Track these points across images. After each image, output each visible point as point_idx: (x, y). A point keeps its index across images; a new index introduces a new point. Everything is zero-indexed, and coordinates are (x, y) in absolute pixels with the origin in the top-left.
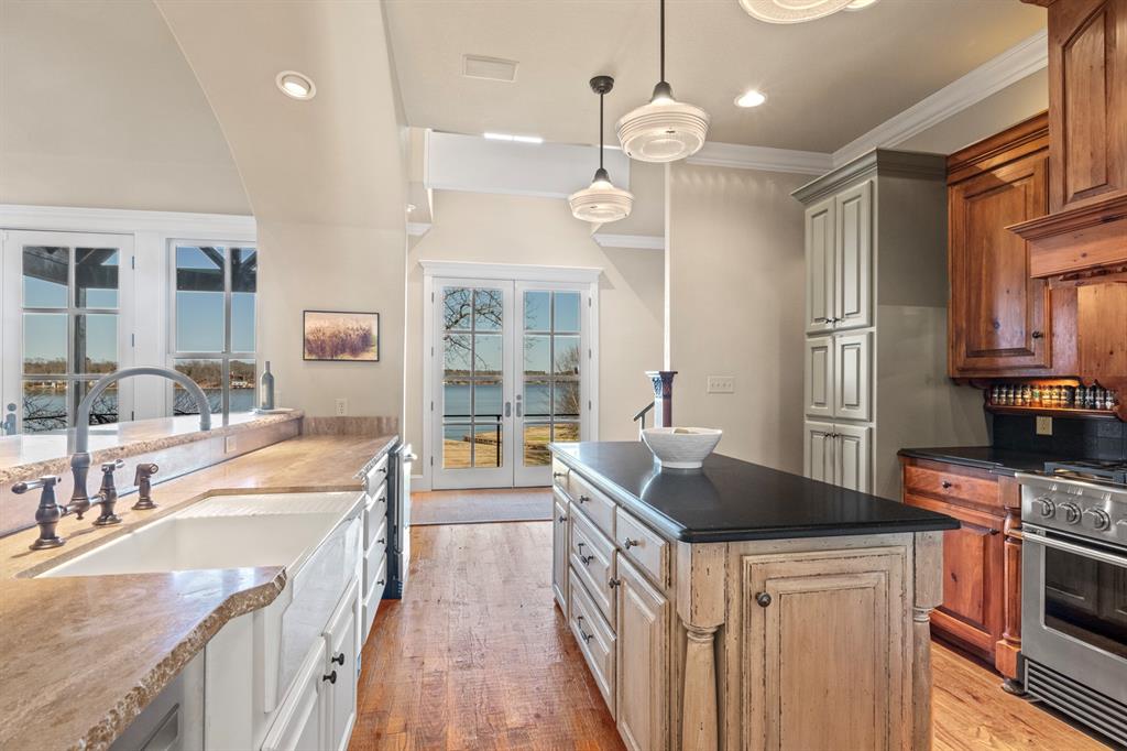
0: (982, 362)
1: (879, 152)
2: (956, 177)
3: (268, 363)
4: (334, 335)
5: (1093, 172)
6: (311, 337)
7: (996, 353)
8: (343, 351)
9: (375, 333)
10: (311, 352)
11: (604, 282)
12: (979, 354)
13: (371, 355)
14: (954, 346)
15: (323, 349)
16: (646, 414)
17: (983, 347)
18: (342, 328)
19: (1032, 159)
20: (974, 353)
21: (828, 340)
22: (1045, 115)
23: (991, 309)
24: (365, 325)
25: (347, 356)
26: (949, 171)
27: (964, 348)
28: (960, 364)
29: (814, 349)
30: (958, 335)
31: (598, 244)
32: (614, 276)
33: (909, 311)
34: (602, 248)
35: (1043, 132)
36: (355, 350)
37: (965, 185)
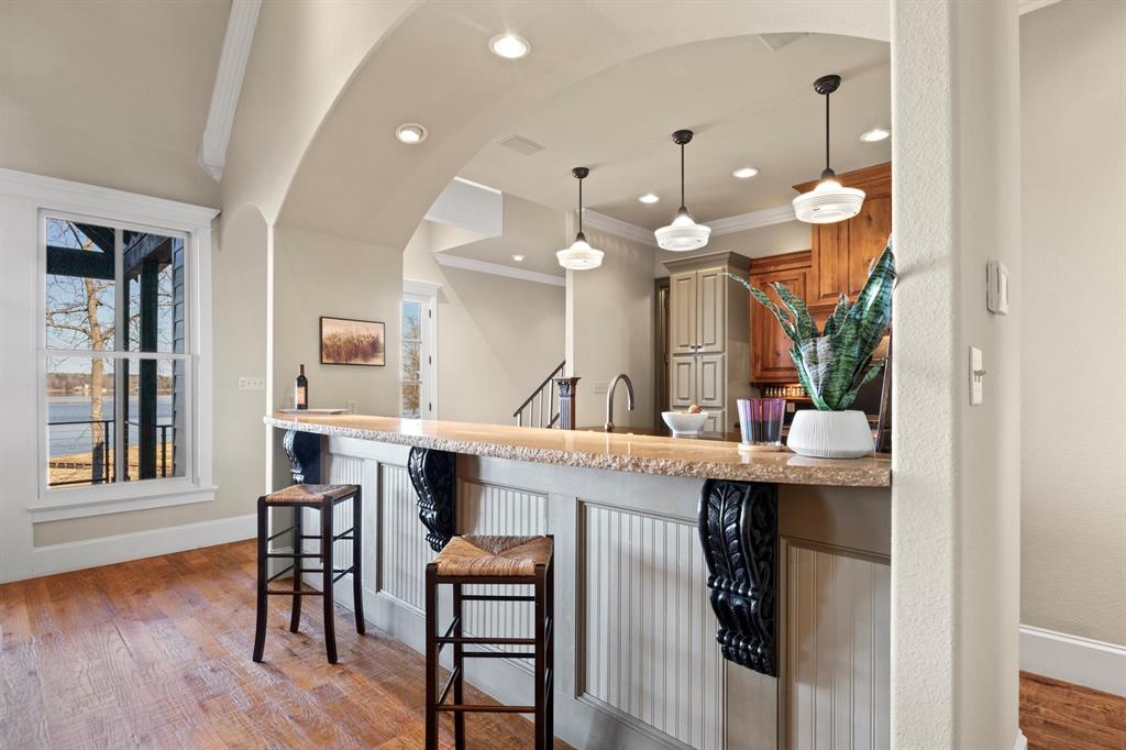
0: (771, 374)
1: (731, 253)
2: (755, 271)
3: (302, 366)
4: (349, 341)
5: (833, 286)
6: (328, 342)
7: (779, 369)
8: (356, 356)
9: (382, 340)
10: (328, 356)
11: (441, 298)
12: (768, 369)
13: (378, 361)
14: (755, 366)
15: (339, 354)
16: (523, 411)
17: (771, 366)
18: (355, 335)
19: (797, 271)
20: (765, 369)
21: (691, 359)
22: (810, 251)
23: (775, 346)
24: (373, 333)
25: (359, 361)
26: (751, 267)
27: (760, 366)
28: (758, 375)
29: (679, 364)
30: (756, 360)
31: (437, 262)
32: (449, 293)
33: (738, 344)
34: (441, 266)
35: (809, 258)
36: (366, 356)
37: (759, 276)
